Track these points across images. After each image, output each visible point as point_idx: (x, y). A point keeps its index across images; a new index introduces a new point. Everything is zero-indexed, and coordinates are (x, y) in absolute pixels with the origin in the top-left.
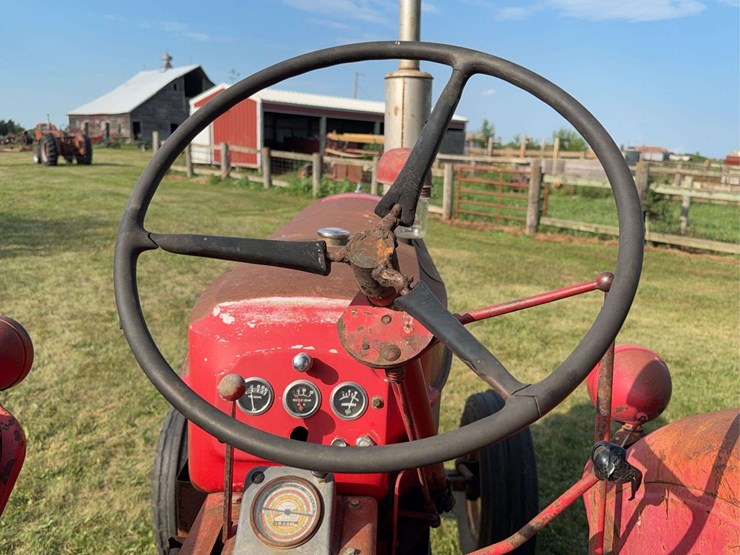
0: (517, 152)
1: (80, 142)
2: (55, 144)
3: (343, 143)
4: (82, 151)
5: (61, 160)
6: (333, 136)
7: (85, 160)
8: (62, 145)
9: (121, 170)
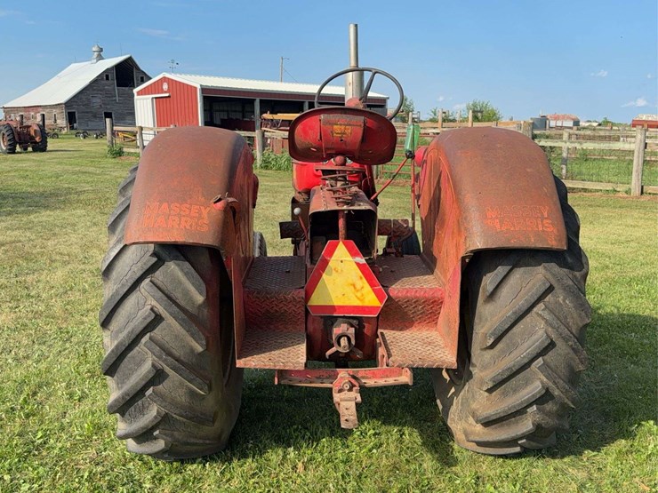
0: (435, 125)
1: (35, 131)
2: (13, 133)
3: (277, 122)
4: (37, 139)
5: (18, 149)
6: (268, 116)
7: (41, 147)
8: (19, 134)
9: (76, 154)
